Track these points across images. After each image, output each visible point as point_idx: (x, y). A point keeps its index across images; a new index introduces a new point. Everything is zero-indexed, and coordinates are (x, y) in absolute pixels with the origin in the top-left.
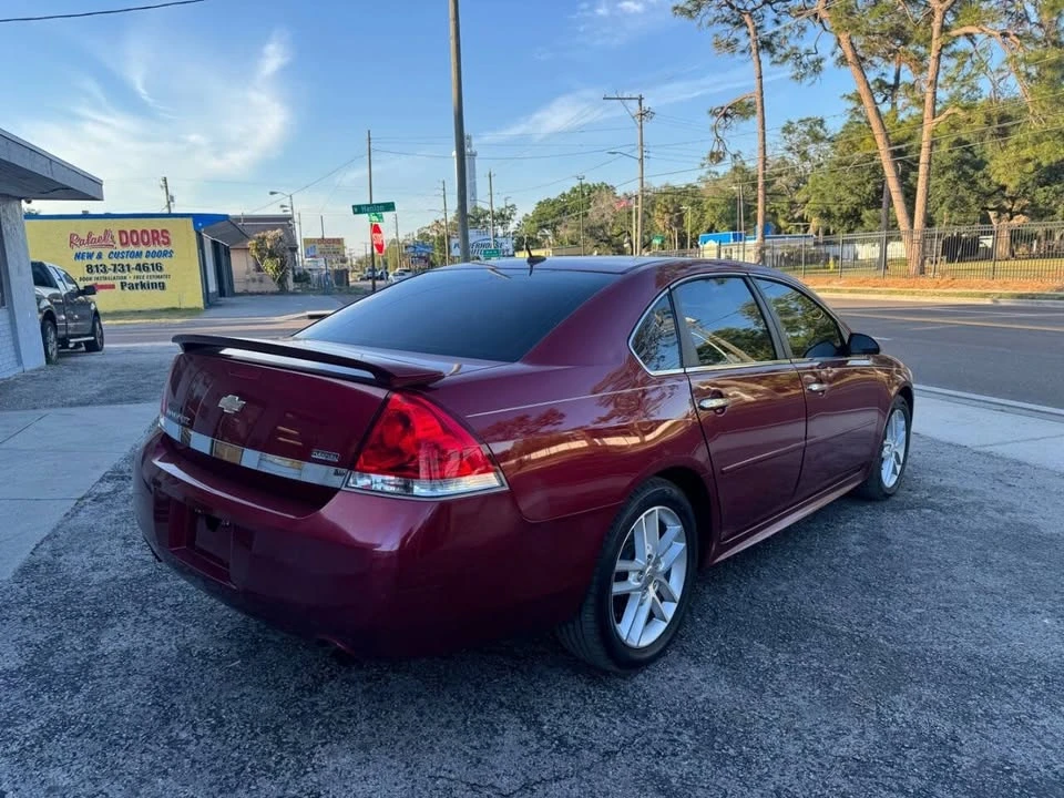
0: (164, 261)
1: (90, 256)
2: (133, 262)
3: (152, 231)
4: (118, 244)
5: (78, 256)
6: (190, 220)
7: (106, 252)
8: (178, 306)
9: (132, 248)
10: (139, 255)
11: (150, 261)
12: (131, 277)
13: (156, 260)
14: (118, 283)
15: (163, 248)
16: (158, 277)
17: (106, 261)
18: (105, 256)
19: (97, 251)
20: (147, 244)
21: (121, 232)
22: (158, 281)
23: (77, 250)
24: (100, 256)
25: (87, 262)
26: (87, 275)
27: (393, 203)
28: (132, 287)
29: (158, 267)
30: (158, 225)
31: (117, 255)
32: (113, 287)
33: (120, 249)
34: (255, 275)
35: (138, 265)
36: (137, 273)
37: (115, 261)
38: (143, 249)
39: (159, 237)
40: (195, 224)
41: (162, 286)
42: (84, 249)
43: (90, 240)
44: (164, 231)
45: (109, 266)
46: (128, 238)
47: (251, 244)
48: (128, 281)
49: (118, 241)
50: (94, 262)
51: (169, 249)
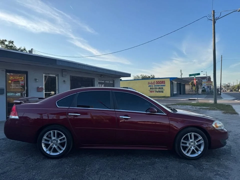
0: (164, 87)
1: (151, 86)
2: (158, 87)
3: (162, 81)
4: (156, 84)
5: (149, 86)
6: (169, 79)
7: (154, 85)
8: (165, 96)
9: (158, 85)
10: (159, 86)
11: (161, 87)
12: (157, 90)
13: (162, 87)
14: (155, 91)
15: (164, 84)
16: (162, 90)
17: (154, 87)
18: (153, 86)
19: (152, 85)
20: (161, 84)
21: (157, 82)
22: (162, 91)
23: (149, 85)
24: (152, 86)
25: (150, 87)
26: (150, 89)
27: (200, 73)
28: (157, 92)
29: (162, 88)
30: (163, 80)
31: (155, 86)
32: (154, 92)
33: (156, 85)
34: (191, 90)
35: (159, 88)
36: (158, 89)
37: (155, 87)
38: (160, 85)
39: (163, 82)
40: (170, 79)
41: (163, 92)
42: (150, 85)
43: (151, 83)
44: (164, 81)
45: (154, 88)
46: (158, 83)
47: (190, 83)
48: (157, 91)
49: (156, 83)
50: (151, 87)
51: (165, 85)
